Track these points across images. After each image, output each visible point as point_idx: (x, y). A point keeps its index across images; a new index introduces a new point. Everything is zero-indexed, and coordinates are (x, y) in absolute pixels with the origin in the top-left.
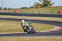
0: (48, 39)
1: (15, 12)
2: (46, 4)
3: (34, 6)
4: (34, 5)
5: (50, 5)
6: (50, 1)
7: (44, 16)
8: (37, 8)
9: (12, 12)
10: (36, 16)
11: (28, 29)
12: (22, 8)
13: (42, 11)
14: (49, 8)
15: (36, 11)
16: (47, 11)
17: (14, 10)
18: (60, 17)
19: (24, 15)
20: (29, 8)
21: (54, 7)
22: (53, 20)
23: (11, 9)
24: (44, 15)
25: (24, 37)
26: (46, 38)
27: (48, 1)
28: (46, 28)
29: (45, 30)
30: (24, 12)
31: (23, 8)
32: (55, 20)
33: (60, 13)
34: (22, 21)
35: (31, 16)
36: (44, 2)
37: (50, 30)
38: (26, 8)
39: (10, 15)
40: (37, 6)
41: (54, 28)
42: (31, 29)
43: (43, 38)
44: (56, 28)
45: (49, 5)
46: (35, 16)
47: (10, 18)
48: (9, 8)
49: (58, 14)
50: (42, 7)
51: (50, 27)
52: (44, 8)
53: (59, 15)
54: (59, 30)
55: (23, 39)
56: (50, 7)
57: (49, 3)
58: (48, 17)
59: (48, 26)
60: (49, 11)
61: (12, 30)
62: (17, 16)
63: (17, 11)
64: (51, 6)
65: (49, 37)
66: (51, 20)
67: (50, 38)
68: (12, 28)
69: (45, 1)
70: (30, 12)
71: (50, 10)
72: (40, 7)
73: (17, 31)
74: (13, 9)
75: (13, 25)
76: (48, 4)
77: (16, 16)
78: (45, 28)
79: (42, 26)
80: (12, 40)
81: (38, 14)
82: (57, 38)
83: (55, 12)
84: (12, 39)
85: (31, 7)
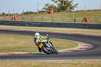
0: (67, 63)
1: (13, 20)
2: (64, 7)
3: (44, 10)
4: (44, 8)
5: (71, 8)
6: (71, 2)
7: (61, 27)
8: (49, 13)
9: (8, 19)
10: (48, 27)
11: (46, 46)
12: (25, 13)
13: (58, 18)
14: (69, 14)
15: (47, 19)
16: (66, 18)
17: (12, 17)
18: (86, 28)
19: (29, 24)
20: (36, 13)
21: (77, 11)
22: (76, 33)
23: (7, 15)
24: (60, 24)
25: (29, 61)
26: (64, 62)
27: (68, 1)
28: (64, 46)
29: (63, 48)
30: (28, 19)
31: (27, 13)
32: (79, 33)
33: (86, 21)
34: (36, 35)
35: (40, 26)
36: (60, 3)
37: (71, 49)
38: (31, 13)
39: (5, 25)
40: (50, 10)
41: (77, 45)
42: (50, 48)
43: (59, 62)
44: (81, 46)
45: (69, 8)
46: (46, 27)
47: (6, 29)
48: (3, 13)
49: (84, 23)
50: (58, 11)
51: (70, 44)
52: (61, 14)
53: (86, 25)
54: (86, 48)
55: (26, 63)
56: (70, 12)
57: (69, 4)
58: (67, 27)
59: (68, 43)
60: (69, 19)
61: (8, 49)
62: (17, 27)
63: (16, 18)
64: (72, 10)
65: (69, 61)
66: (73, 33)
67: (71, 62)
68: (9, 45)
69: (62, 2)
70: (37, 19)
71: (70, 17)
72: (54, 11)
73: (16, 51)
74: (11, 15)
75: (11, 40)
76: (67, 7)
77: (16, 25)
78: (62, 46)
79: (58, 43)
80: (8, 66)
81: (51, 23)
82: (82, 62)
83: (79, 20)
84: (9, 64)
85: (40, 12)
